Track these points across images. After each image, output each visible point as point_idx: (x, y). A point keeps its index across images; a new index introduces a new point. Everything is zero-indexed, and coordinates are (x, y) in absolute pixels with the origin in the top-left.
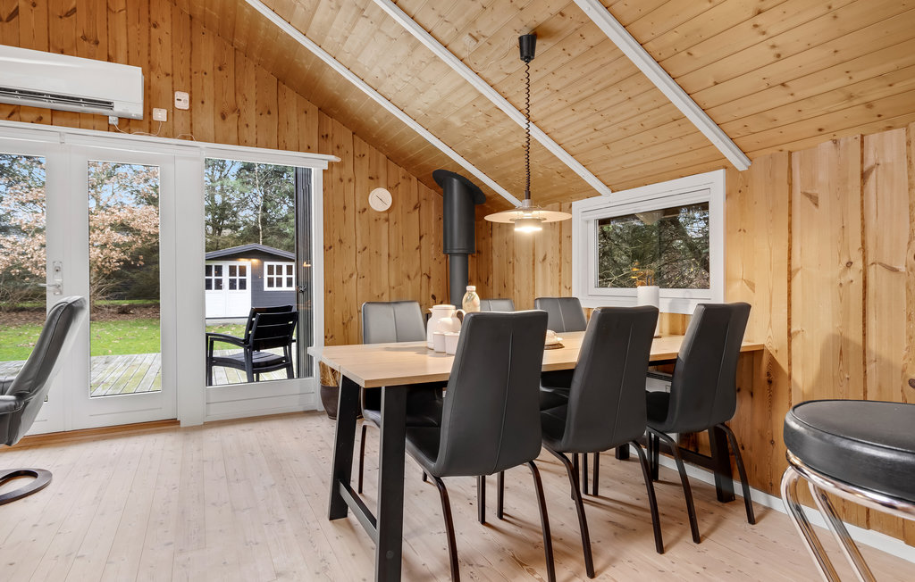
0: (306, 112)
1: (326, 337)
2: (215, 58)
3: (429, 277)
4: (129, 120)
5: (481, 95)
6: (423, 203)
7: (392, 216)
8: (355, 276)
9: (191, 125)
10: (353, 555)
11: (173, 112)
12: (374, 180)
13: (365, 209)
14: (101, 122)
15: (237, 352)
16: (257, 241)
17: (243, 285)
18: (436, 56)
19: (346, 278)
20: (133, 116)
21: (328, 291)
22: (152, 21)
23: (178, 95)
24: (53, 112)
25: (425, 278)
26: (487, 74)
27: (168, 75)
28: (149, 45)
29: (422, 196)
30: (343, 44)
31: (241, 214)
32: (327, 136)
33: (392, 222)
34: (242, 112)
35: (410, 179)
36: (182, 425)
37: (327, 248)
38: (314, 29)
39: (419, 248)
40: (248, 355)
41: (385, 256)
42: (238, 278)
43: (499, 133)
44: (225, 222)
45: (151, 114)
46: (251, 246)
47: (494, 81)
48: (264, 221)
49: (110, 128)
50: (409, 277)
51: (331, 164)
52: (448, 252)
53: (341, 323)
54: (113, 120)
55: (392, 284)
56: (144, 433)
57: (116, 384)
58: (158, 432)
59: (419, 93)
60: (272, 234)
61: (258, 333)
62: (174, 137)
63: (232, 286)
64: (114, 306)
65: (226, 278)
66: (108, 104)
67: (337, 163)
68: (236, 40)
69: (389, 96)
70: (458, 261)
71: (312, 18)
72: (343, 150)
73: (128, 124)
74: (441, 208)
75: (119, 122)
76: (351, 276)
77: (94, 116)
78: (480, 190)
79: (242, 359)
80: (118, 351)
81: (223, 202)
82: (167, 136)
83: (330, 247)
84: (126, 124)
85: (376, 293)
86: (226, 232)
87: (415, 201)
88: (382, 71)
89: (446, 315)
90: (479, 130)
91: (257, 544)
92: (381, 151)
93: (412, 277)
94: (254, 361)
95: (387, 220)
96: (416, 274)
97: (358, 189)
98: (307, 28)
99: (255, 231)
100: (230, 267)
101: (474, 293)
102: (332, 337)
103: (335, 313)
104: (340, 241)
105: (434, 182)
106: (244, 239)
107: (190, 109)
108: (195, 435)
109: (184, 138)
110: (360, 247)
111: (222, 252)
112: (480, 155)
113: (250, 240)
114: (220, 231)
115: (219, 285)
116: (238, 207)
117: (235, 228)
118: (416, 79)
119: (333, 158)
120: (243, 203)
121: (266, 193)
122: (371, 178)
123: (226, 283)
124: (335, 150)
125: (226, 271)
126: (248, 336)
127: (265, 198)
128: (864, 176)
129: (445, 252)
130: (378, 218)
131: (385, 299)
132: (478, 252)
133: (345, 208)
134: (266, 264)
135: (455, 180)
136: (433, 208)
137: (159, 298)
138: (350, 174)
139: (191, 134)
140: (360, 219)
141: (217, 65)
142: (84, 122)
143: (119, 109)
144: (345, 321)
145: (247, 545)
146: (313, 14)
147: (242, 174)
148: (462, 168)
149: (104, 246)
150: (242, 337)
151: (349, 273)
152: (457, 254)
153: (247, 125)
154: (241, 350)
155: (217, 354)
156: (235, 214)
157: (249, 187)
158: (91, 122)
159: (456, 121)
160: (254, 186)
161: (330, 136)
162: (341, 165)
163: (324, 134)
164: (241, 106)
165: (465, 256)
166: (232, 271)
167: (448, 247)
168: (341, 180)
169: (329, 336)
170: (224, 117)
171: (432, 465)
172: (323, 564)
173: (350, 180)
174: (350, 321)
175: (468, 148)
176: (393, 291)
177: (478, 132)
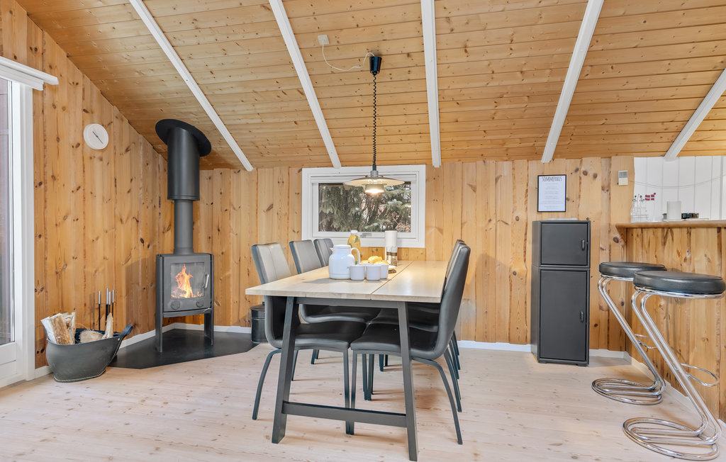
1: (36, 290)
3: (137, 221)
6: (133, 147)
7: (106, 156)
8: (69, 218)
12: (89, 114)
13: (79, 144)
19: (60, 220)
21: (38, 235)
25: (134, 222)
29: (132, 140)
32: (36, 49)
33: (105, 162)
35: (123, 121)
37: (37, 184)
39: (130, 191)
41: (99, 198)
50: (121, 220)
51: (46, 85)
52: (174, 198)
53: (54, 273)
55: (106, 228)
67: (50, 86)
70: (184, 208)
72: (57, 70)
76: (65, 218)
83: (40, 184)
85: (91, 237)
87: (126, 143)
92: (97, 84)
93: (124, 220)
95: (101, 160)
96: (128, 218)
97: (71, 121)
102: (43, 289)
103: (48, 261)
104: (53, 177)
110: (73, 185)
122: (85, 111)
128: (497, 180)
129: (170, 198)
130: (93, 156)
133: (58, 139)
135: (184, 130)
136: (141, 153)
138: (64, 102)
140: (73, 154)
144: (59, 270)
151: (64, 214)
152: (184, 201)
161: (40, 51)
162: (54, 89)
163: (33, 47)
165: (191, 203)
168: (54, 106)
169: (40, 288)
173: (64, 109)
174: (63, 269)
176: (106, 236)
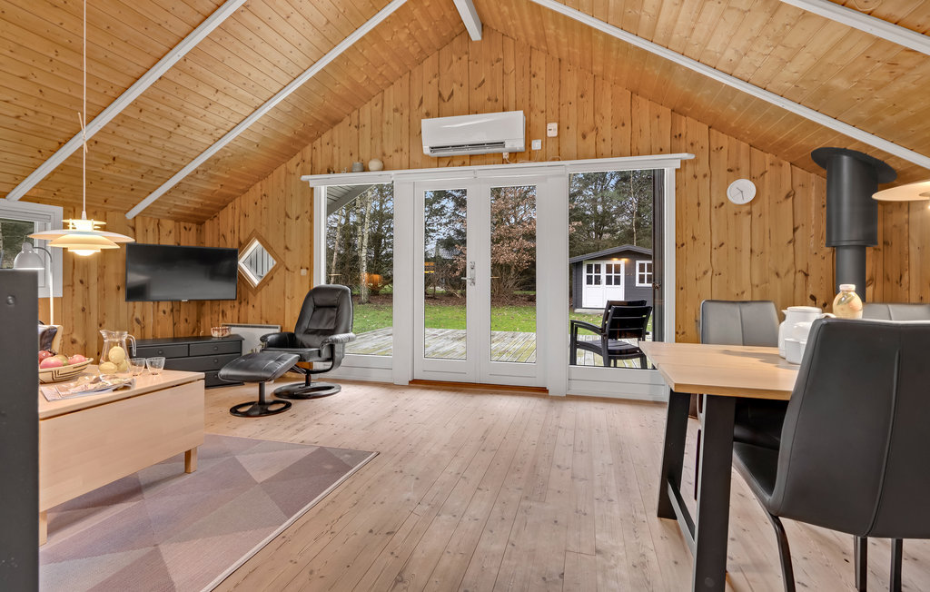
0: (658, 117)
1: (677, 333)
2: (578, 88)
3: (806, 275)
4: (516, 153)
5: (878, 40)
6: (799, 191)
7: (755, 209)
8: (710, 273)
9: (559, 149)
10: (676, 563)
11: (546, 140)
12: (734, 172)
13: (722, 204)
14: (499, 159)
15: (596, 338)
16: (632, 243)
17: (617, 281)
18: (805, 12)
19: (700, 274)
20: (518, 149)
21: (680, 288)
22: (533, 73)
23: (549, 126)
24: (471, 156)
25: (800, 276)
26: (884, 11)
27: (542, 112)
28: (530, 92)
29: (798, 181)
30: (690, 37)
31: (619, 219)
32: (680, 135)
33: (756, 215)
34: (599, 129)
35: (781, 165)
36: (550, 393)
37: (679, 246)
38: (660, 33)
39: (793, 241)
40: (604, 342)
41: (746, 253)
42: (613, 275)
43: (914, 83)
44: (606, 228)
45: (530, 146)
46: (626, 247)
47: (900, 15)
48: (638, 225)
49: (504, 162)
50: (777, 274)
51: (684, 163)
52: (833, 244)
53: (693, 320)
54: (506, 155)
55: (756, 281)
56: (523, 395)
57: (515, 354)
58: (533, 396)
59: (784, 63)
60: (645, 236)
61: (613, 323)
62: (546, 160)
63: (609, 281)
64: (525, 296)
65: (603, 275)
66: (502, 144)
67: (690, 160)
68: (594, 68)
69: (747, 77)
70: (848, 257)
71: (657, 21)
72: (697, 147)
73: (515, 157)
74: (825, 195)
75: (510, 157)
76: (705, 273)
77: (494, 155)
78: (886, 165)
79: (600, 345)
80: (522, 329)
81: (604, 210)
82: (541, 161)
83: (683, 245)
84: (515, 156)
85: (734, 290)
86: (606, 236)
87: (787, 187)
88: (736, 51)
89: (806, 320)
90: (879, 87)
91: (585, 514)
92: (742, 140)
93: (782, 274)
94: (609, 348)
95: (750, 213)
96: (788, 272)
97: (713, 184)
98: (653, 33)
99: (630, 234)
100: (607, 265)
101: (853, 294)
102: (683, 333)
103: (688, 311)
104: (694, 238)
105: (815, 164)
106: (621, 241)
107: (559, 136)
108: (558, 404)
109: (554, 160)
110: (716, 243)
111: (600, 253)
112: (882, 119)
113: (625, 242)
114: (601, 235)
115: (598, 281)
116: (616, 214)
117: (613, 232)
118: (780, 47)
119: (685, 156)
120: (621, 211)
121: (640, 199)
122: (730, 170)
123: (603, 279)
124: (689, 147)
125: (603, 269)
126: (604, 325)
127: (639, 206)
129: (828, 245)
130: (737, 211)
131: (746, 297)
132: (885, 243)
133: (699, 204)
134: (638, 262)
135: (845, 159)
136: (813, 195)
137: (535, 290)
138: (706, 170)
139: (559, 157)
140: (716, 214)
141: (579, 94)
142: (488, 160)
143: (508, 146)
145: (577, 512)
146: (658, 18)
147: (619, 185)
148: (853, 141)
149: (518, 251)
150: (600, 326)
151: (703, 270)
152: (847, 247)
153: (604, 140)
154: (599, 338)
155: (581, 338)
156: (613, 220)
157: (626, 195)
158: (492, 160)
159: (841, 83)
160: (630, 194)
161: (684, 135)
162: (694, 162)
163: (677, 134)
164: (599, 124)
165: (861, 250)
166: (609, 269)
167: (834, 239)
168: (695, 177)
169: (680, 332)
170: (584, 137)
171: (768, 498)
172: (642, 559)
173: (705, 176)
175: (862, 114)
176: (756, 291)
177: (876, 90)
